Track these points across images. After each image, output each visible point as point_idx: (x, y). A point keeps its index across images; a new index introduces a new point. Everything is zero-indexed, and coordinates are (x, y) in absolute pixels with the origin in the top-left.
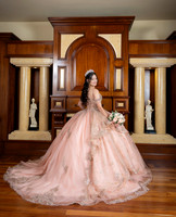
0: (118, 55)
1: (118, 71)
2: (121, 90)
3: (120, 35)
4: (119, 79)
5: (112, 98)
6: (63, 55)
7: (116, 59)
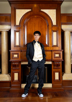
0: (54, 23)
1: (55, 34)
2: (57, 46)
3: (55, 10)
4: (55, 38)
5: (51, 51)
6: (18, 23)
7: (53, 26)
